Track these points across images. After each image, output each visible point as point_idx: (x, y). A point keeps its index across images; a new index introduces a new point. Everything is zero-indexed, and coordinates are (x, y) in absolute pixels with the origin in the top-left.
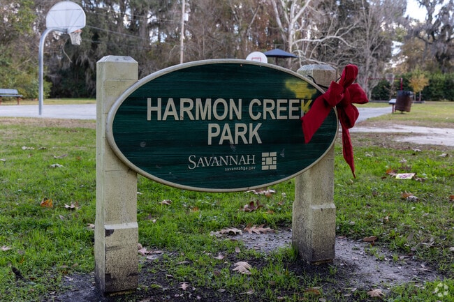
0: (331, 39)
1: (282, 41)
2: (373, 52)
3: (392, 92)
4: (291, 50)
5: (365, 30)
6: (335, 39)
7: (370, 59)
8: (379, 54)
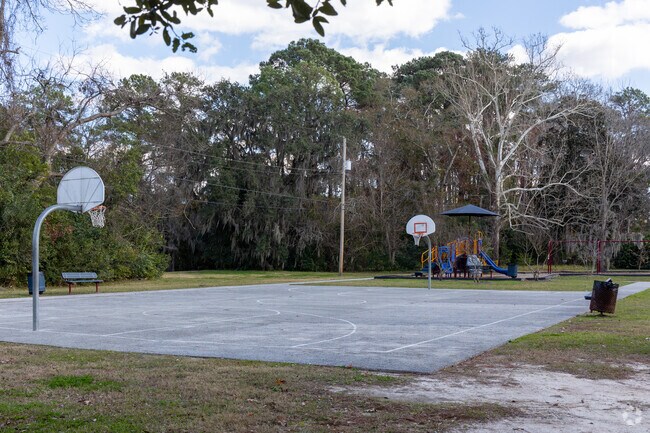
0: (553, 187)
1: (487, 191)
2: (612, 204)
3: (642, 259)
4: (498, 203)
5: (600, 173)
6: (560, 186)
7: (608, 214)
8: (620, 207)
